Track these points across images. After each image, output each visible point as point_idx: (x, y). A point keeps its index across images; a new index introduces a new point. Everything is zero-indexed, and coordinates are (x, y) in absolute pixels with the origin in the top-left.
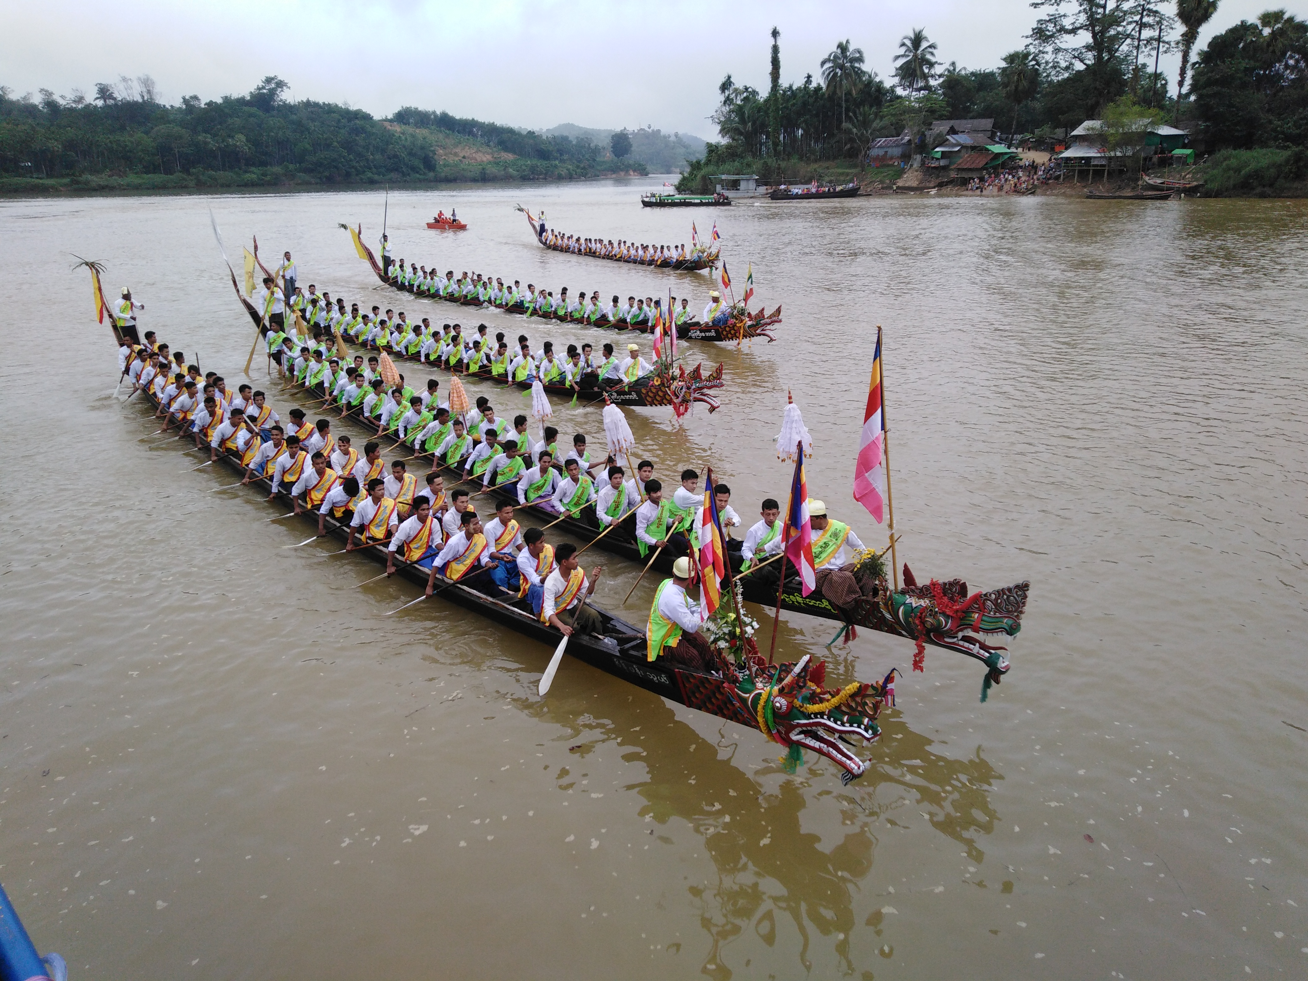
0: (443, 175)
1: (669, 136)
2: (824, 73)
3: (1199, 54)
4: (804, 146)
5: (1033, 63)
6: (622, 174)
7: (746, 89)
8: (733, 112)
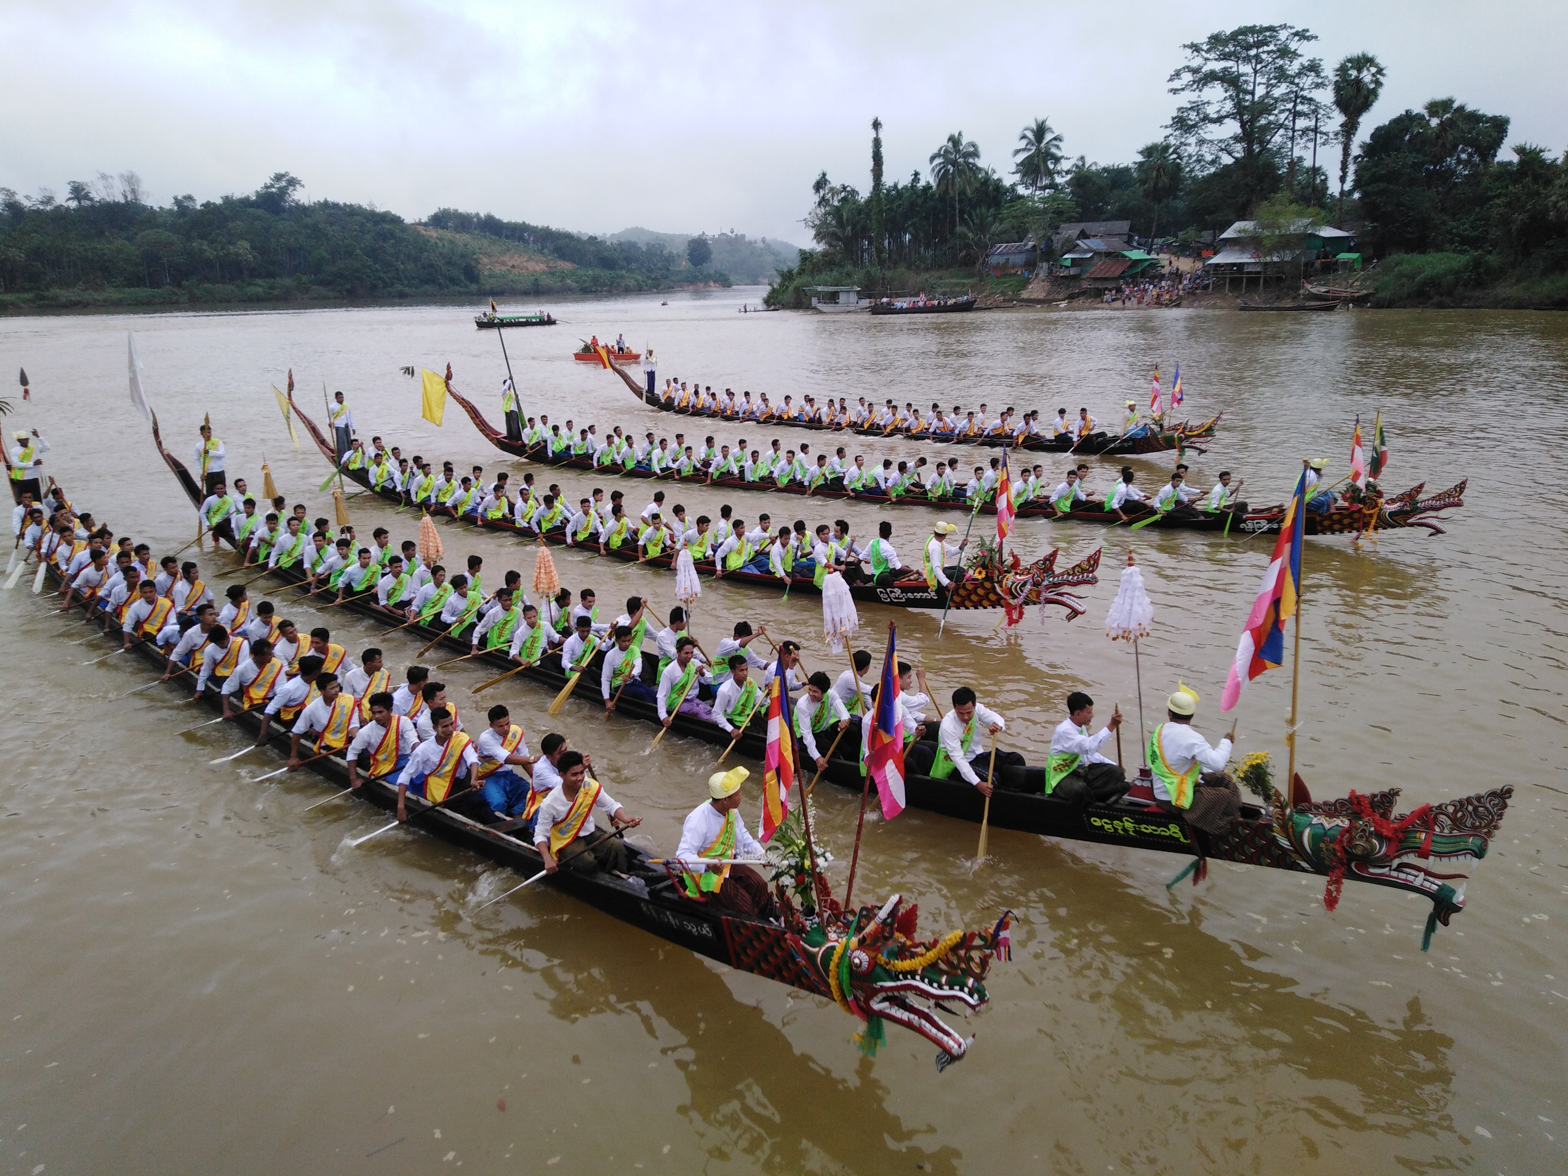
0: (488, 287)
1: (756, 242)
2: (933, 170)
3: (1361, 147)
4: (913, 253)
5: (1175, 156)
6: (701, 285)
7: (844, 188)
8: (829, 214)
